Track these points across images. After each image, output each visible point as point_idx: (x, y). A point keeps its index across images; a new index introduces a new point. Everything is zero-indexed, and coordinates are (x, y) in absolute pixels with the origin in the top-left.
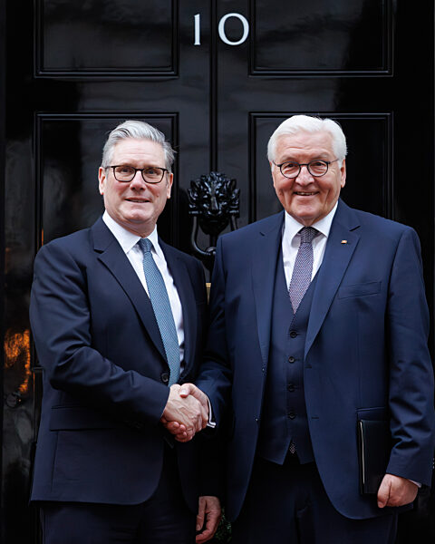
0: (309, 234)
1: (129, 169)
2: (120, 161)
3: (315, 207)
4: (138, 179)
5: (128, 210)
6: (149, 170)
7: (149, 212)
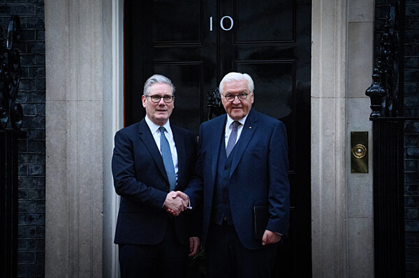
0: (236, 124)
1: (157, 96)
2: (153, 93)
3: (241, 113)
4: (162, 101)
5: (157, 115)
6: (166, 97)
7: (166, 115)
